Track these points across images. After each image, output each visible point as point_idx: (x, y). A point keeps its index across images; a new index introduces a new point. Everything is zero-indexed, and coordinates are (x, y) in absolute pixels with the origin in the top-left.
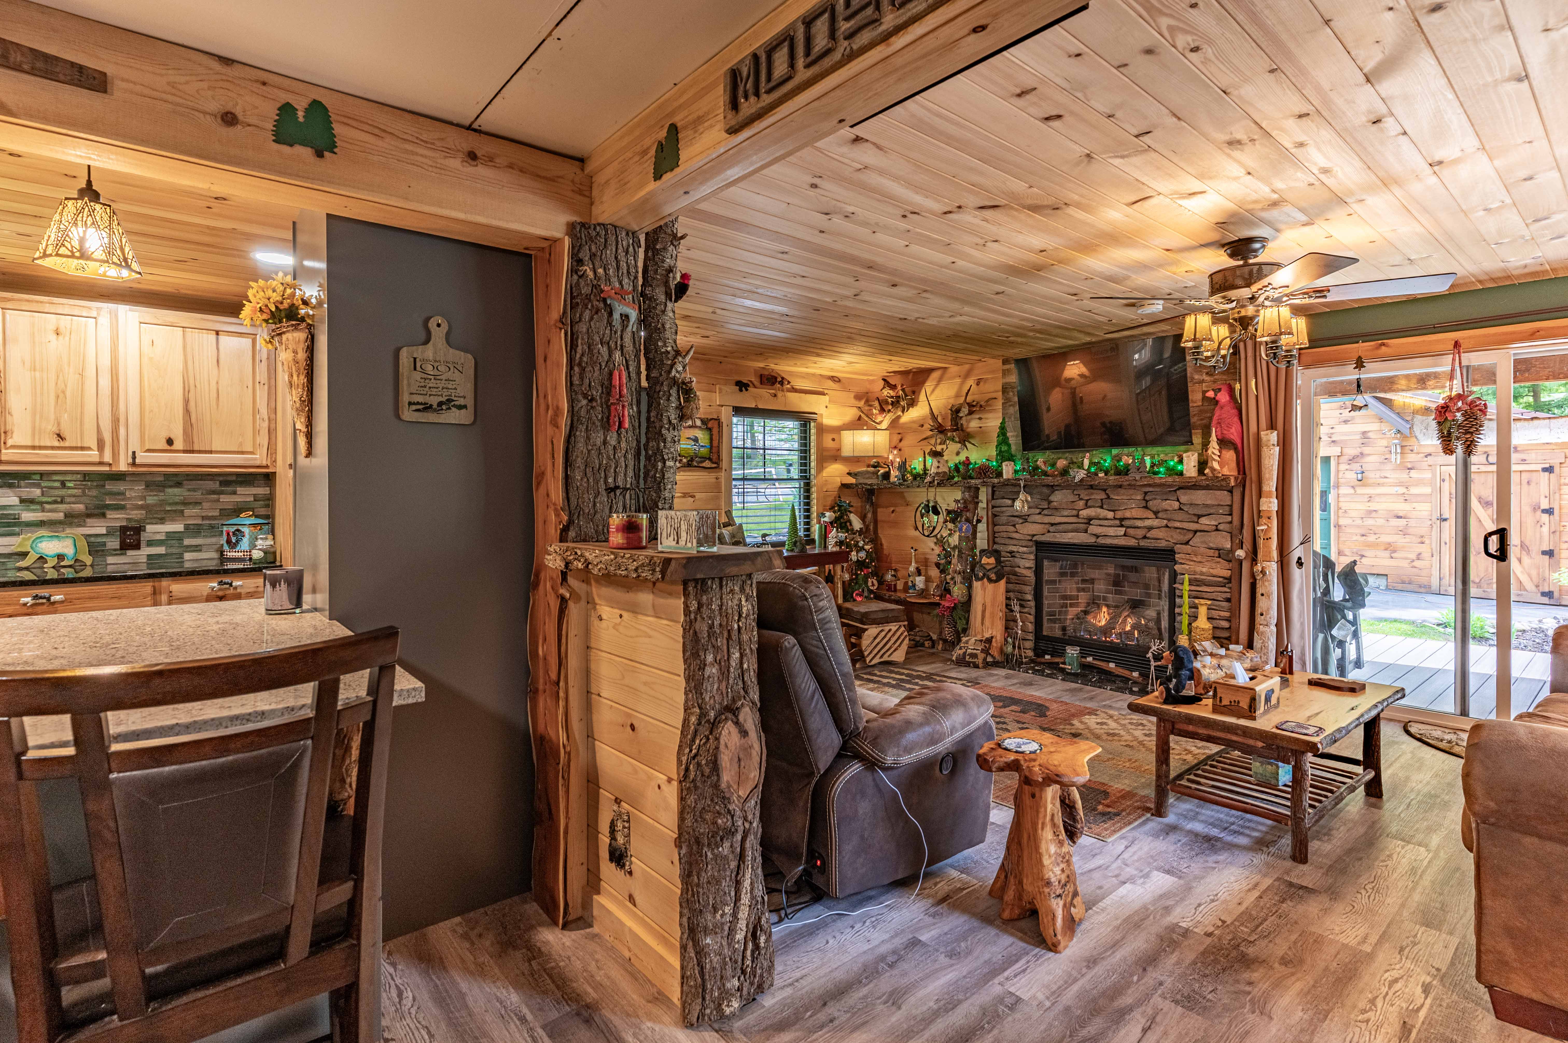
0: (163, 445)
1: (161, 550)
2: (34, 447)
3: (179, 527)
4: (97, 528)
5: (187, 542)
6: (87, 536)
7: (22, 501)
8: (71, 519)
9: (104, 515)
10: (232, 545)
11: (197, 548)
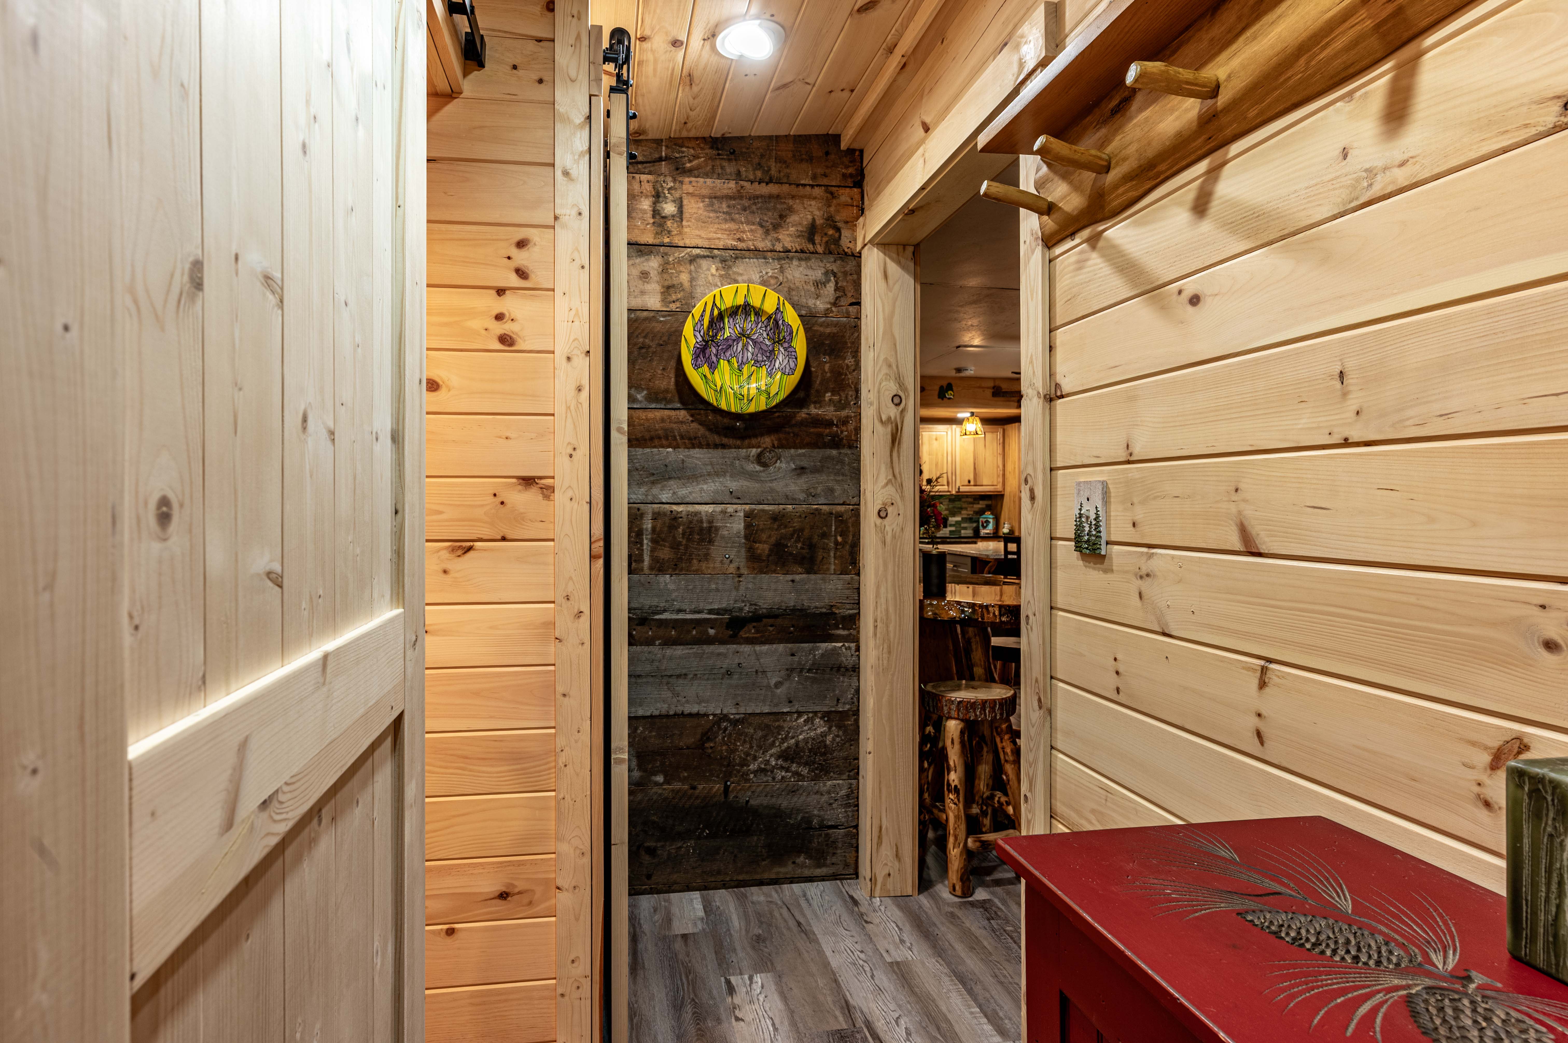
0: (966, 483)
1: (953, 529)
3: (959, 519)
5: (963, 525)
10: (984, 528)
11: (965, 528)
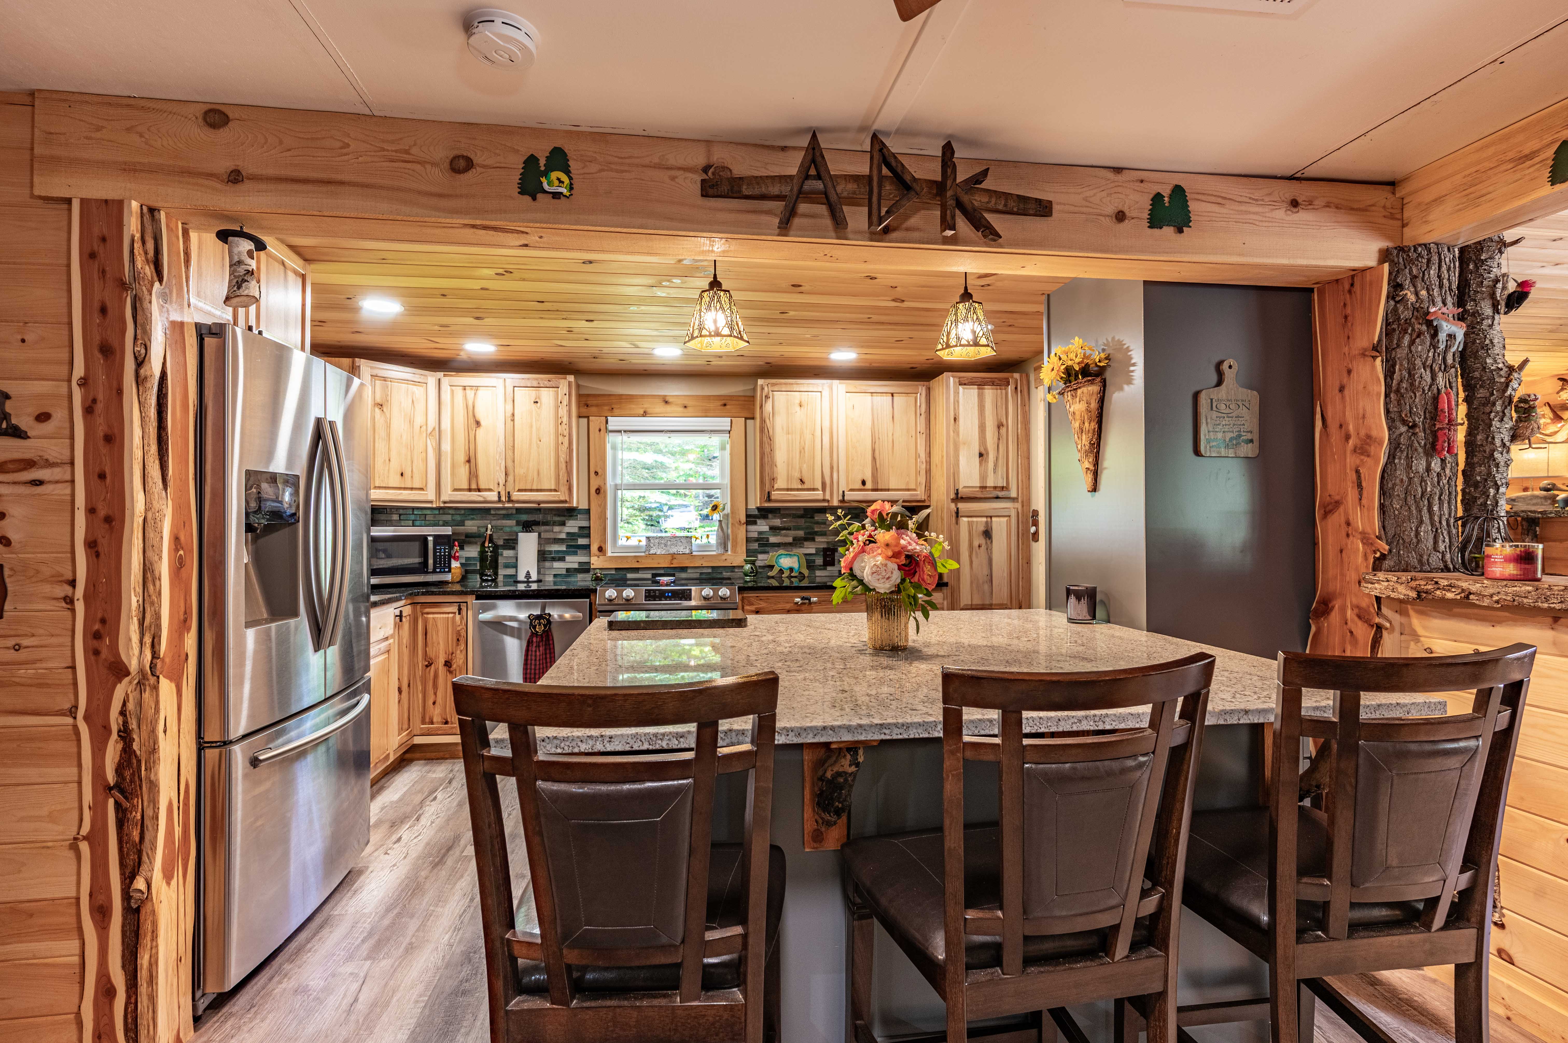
0: (860, 485)
2: (788, 490)
4: (810, 549)
6: (806, 555)
7: (771, 528)
8: (797, 542)
9: (813, 540)
